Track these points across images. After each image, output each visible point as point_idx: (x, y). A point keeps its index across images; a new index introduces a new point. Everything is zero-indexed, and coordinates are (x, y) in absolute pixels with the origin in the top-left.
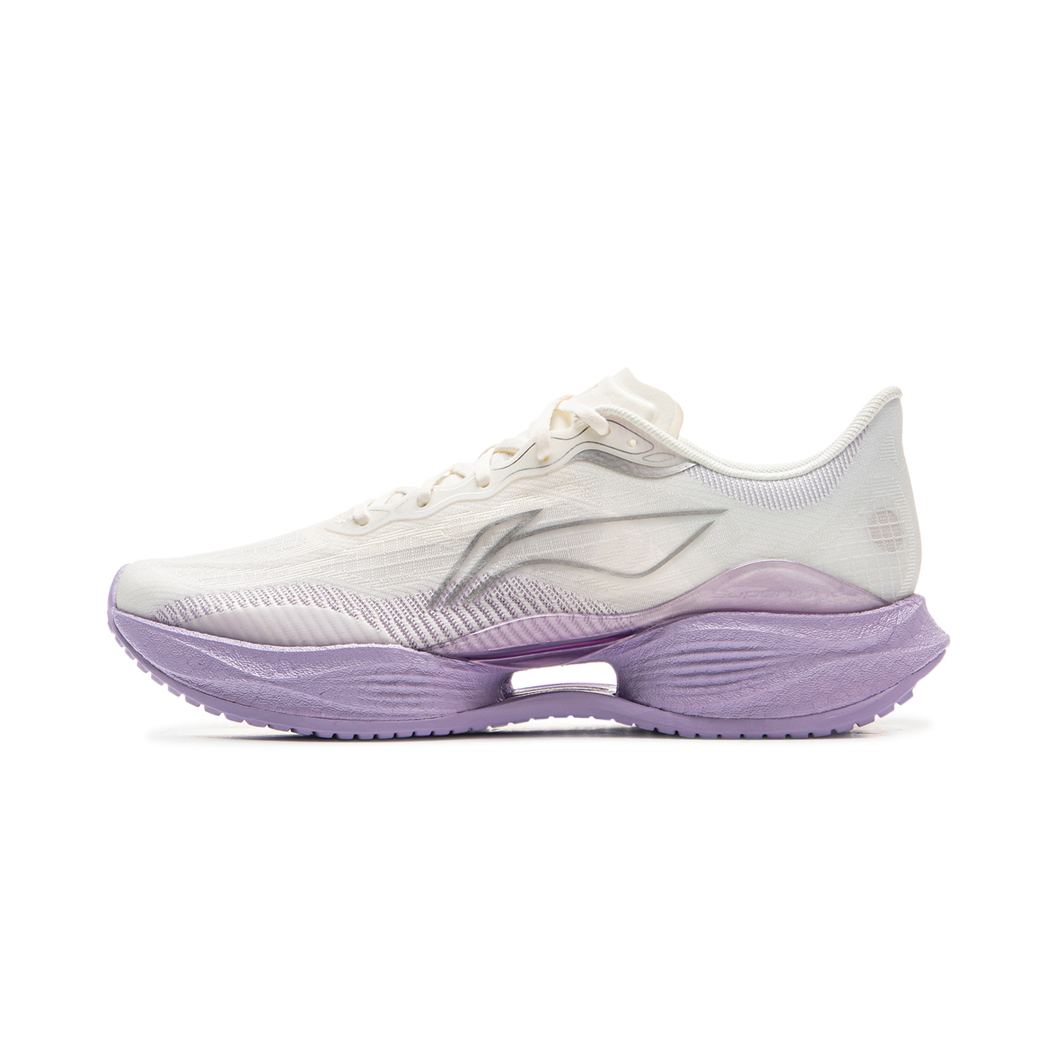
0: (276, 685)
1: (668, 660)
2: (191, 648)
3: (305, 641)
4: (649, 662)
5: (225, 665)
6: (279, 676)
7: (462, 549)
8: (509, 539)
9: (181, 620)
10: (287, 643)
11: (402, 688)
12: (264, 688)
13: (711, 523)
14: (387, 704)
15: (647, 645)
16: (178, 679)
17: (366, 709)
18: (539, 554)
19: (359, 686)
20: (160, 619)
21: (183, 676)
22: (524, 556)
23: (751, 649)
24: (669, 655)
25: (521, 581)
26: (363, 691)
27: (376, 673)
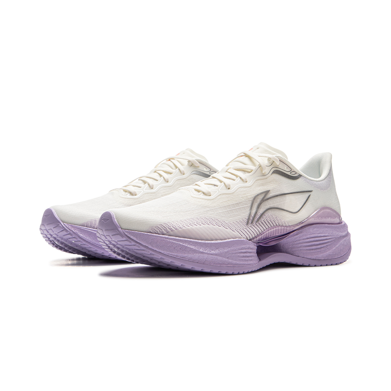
0: (213, 255)
1: (303, 241)
2: (175, 243)
3: (216, 239)
4: (296, 242)
5: (192, 249)
6: (213, 252)
7: (250, 205)
8: (263, 200)
9: (165, 232)
10: (210, 240)
11: (248, 254)
12: (209, 257)
13: (310, 195)
14: (246, 260)
15: (296, 236)
16: (170, 255)
17: (241, 263)
18: (272, 206)
19: (238, 254)
20: (153, 232)
21: (173, 254)
22: (268, 207)
23: (326, 236)
24: (304, 239)
25: (269, 215)
26: (239, 256)
27: (242, 249)
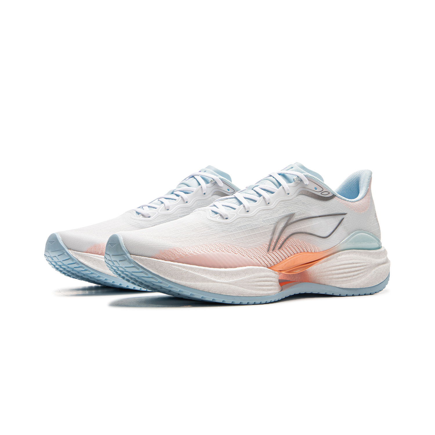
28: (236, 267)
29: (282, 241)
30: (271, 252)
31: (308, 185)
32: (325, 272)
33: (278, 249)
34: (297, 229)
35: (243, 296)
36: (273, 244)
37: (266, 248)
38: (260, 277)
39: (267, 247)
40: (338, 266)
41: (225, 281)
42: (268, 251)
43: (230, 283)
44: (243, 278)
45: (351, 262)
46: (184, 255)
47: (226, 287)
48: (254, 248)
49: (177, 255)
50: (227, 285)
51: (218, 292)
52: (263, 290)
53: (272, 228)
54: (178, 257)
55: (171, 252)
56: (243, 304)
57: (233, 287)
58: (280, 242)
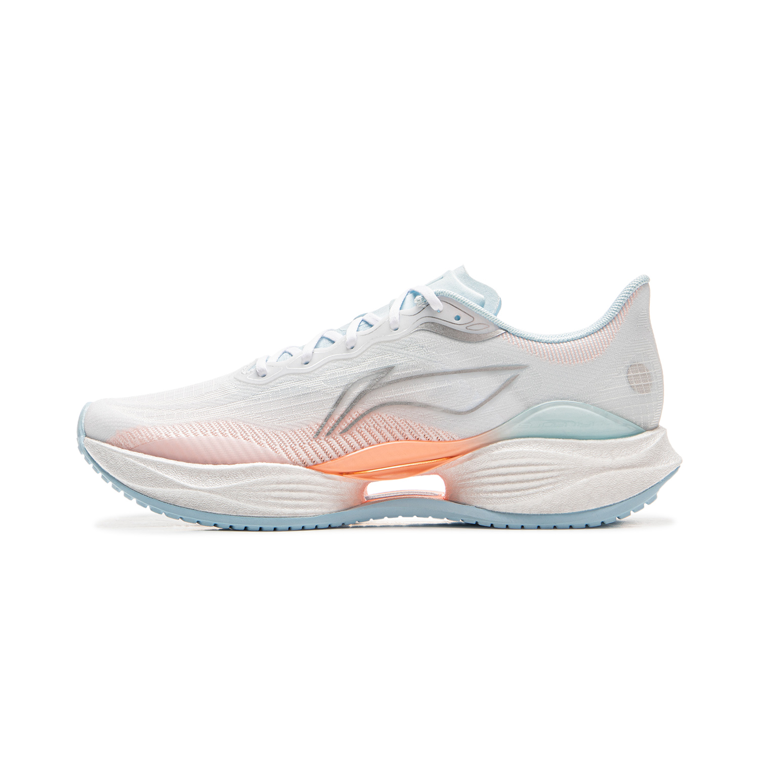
28: (234, 463)
29: (353, 418)
30: (322, 438)
31: (440, 312)
32: (469, 479)
33: (341, 433)
34: (392, 396)
35: (235, 515)
36: (331, 423)
37: (313, 430)
38: (278, 483)
39: (316, 428)
40: (495, 468)
41: (206, 487)
42: (318, 434)
43: (210, 491)
44: (240, 483)
45: (523, 461)
46: (149, 439)
47: (204, 498)
48: (286, 431)
49: (139, 439)
50: (207, 494)
51: (191, 506)
52: (283, 506)
53: (338, 394)
54: (139, 443)
55: (131, 434)
56: (235, 528)
57: (218, 497)
58: (349, 420)
